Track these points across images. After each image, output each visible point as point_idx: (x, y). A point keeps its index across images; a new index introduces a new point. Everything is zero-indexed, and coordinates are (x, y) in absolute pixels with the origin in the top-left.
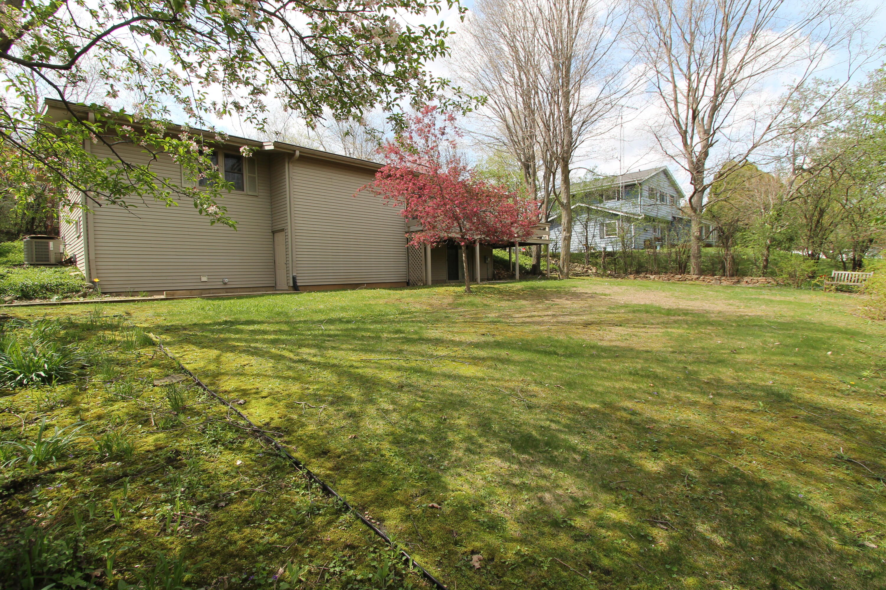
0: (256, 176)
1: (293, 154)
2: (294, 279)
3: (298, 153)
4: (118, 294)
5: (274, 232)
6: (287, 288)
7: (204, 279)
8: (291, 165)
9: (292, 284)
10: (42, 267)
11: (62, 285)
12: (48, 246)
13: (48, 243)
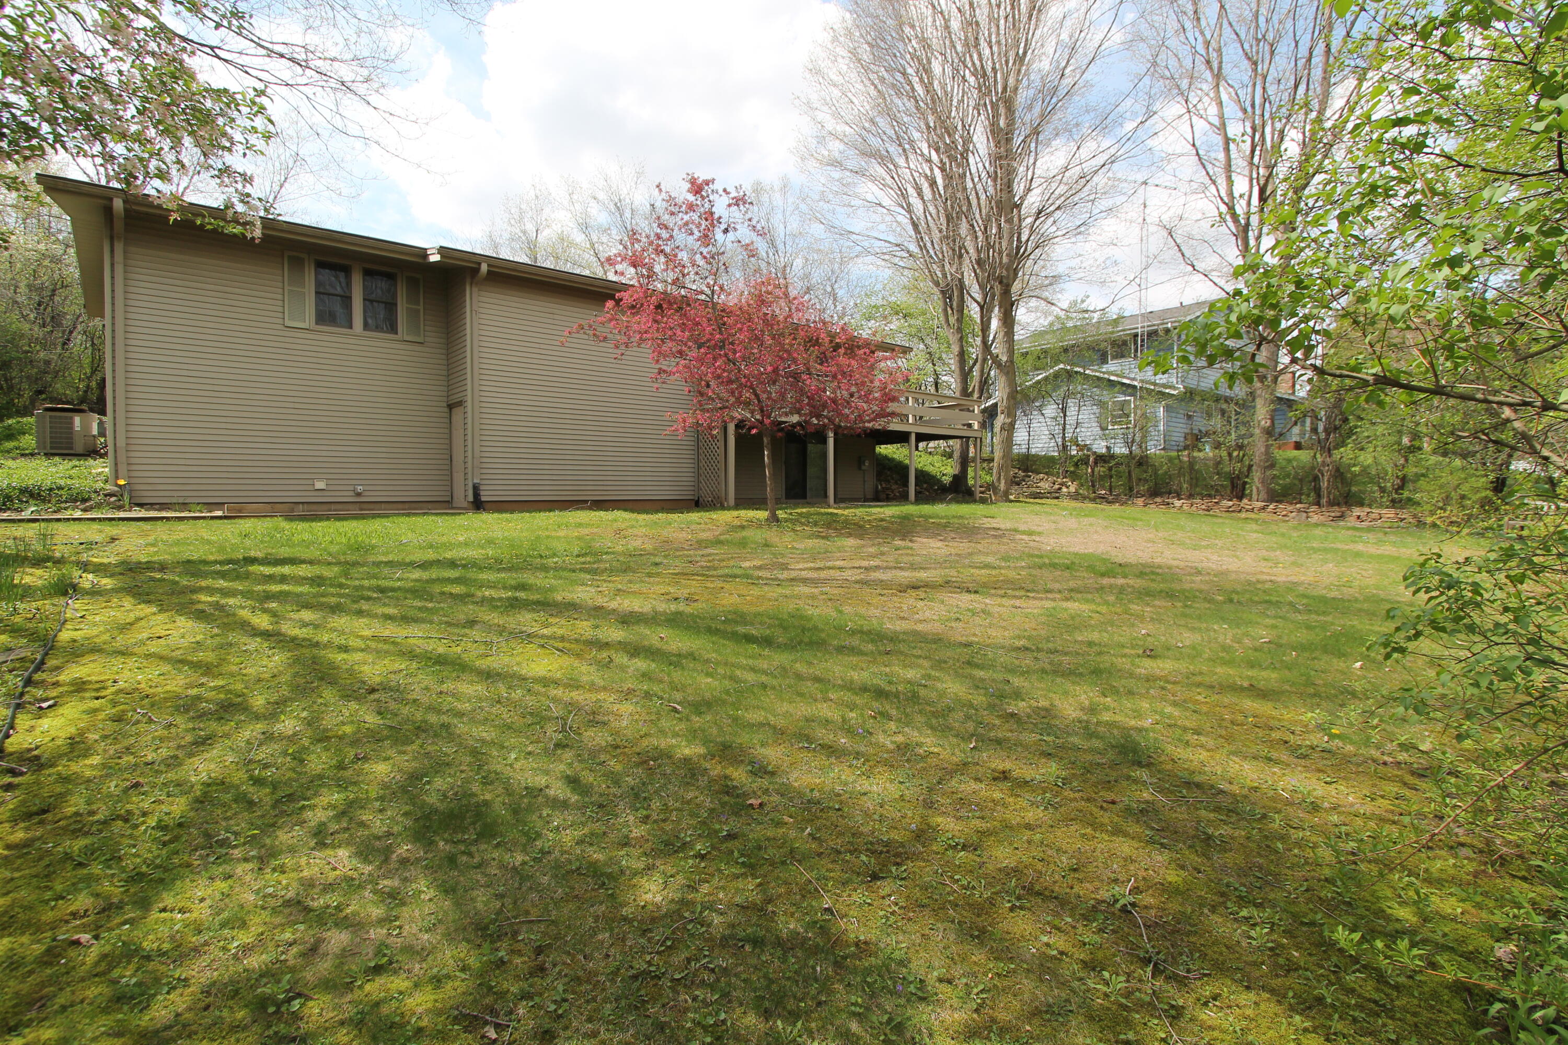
0: (421, 308)
1: (476, 270)
2: (476, 488)
3: (484, 268)
4: (163, 506)
5: (451, 407)
6: (465, 505)
7: (320, 485)
8: (475, 289)
9: (471, 498)
10: (57, 459)
11: (60, 488)
12: (72, 423)
13: (72, 418)
